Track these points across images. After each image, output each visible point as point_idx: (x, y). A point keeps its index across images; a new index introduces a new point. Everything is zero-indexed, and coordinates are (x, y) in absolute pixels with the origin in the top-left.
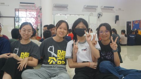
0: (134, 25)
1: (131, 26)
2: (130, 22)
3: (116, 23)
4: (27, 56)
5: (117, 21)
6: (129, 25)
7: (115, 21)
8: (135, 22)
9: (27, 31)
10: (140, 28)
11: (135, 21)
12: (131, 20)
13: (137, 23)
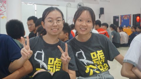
0: (122, 21)
1: (118, 22)
2: (118, 17)
3: (101, 17)
4: (59, 64)
5: (102, 15)
6: (116, 20)
7: (100, 15)
8: (123, 17)
9: (55, 21)
10: (130, 24)
11: (124, 15)
12: (119, 14)
13: (127, 19)
